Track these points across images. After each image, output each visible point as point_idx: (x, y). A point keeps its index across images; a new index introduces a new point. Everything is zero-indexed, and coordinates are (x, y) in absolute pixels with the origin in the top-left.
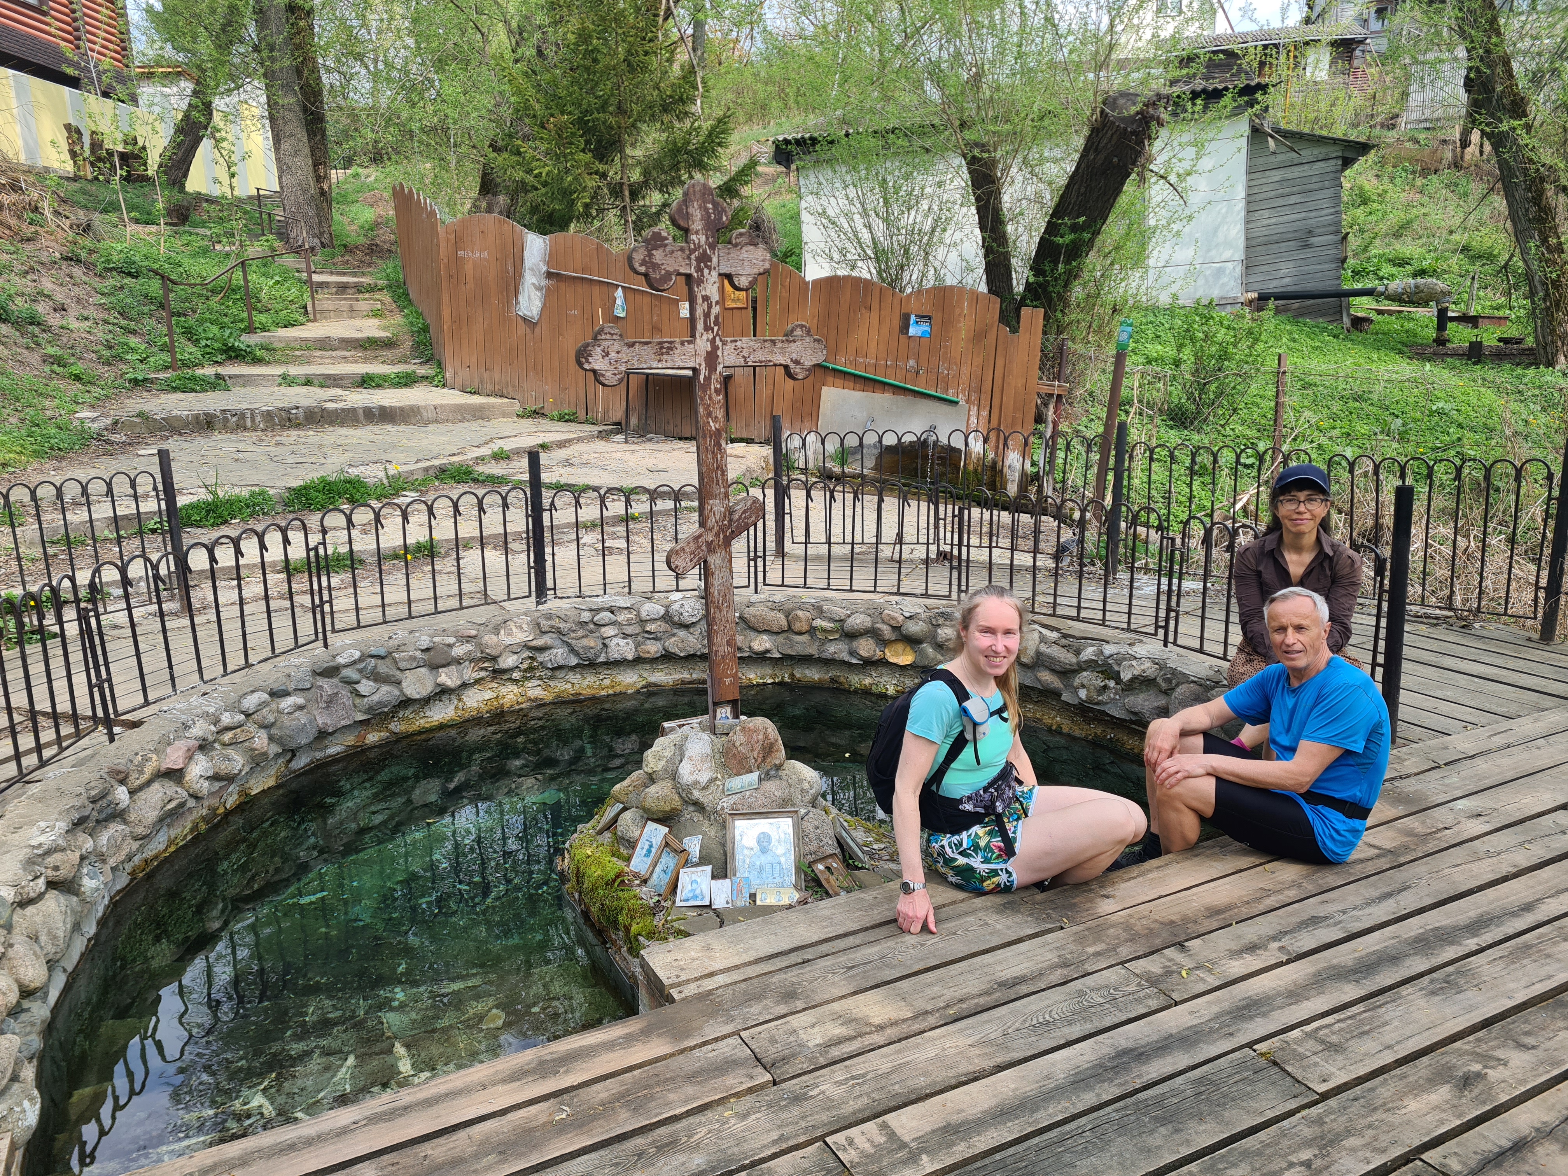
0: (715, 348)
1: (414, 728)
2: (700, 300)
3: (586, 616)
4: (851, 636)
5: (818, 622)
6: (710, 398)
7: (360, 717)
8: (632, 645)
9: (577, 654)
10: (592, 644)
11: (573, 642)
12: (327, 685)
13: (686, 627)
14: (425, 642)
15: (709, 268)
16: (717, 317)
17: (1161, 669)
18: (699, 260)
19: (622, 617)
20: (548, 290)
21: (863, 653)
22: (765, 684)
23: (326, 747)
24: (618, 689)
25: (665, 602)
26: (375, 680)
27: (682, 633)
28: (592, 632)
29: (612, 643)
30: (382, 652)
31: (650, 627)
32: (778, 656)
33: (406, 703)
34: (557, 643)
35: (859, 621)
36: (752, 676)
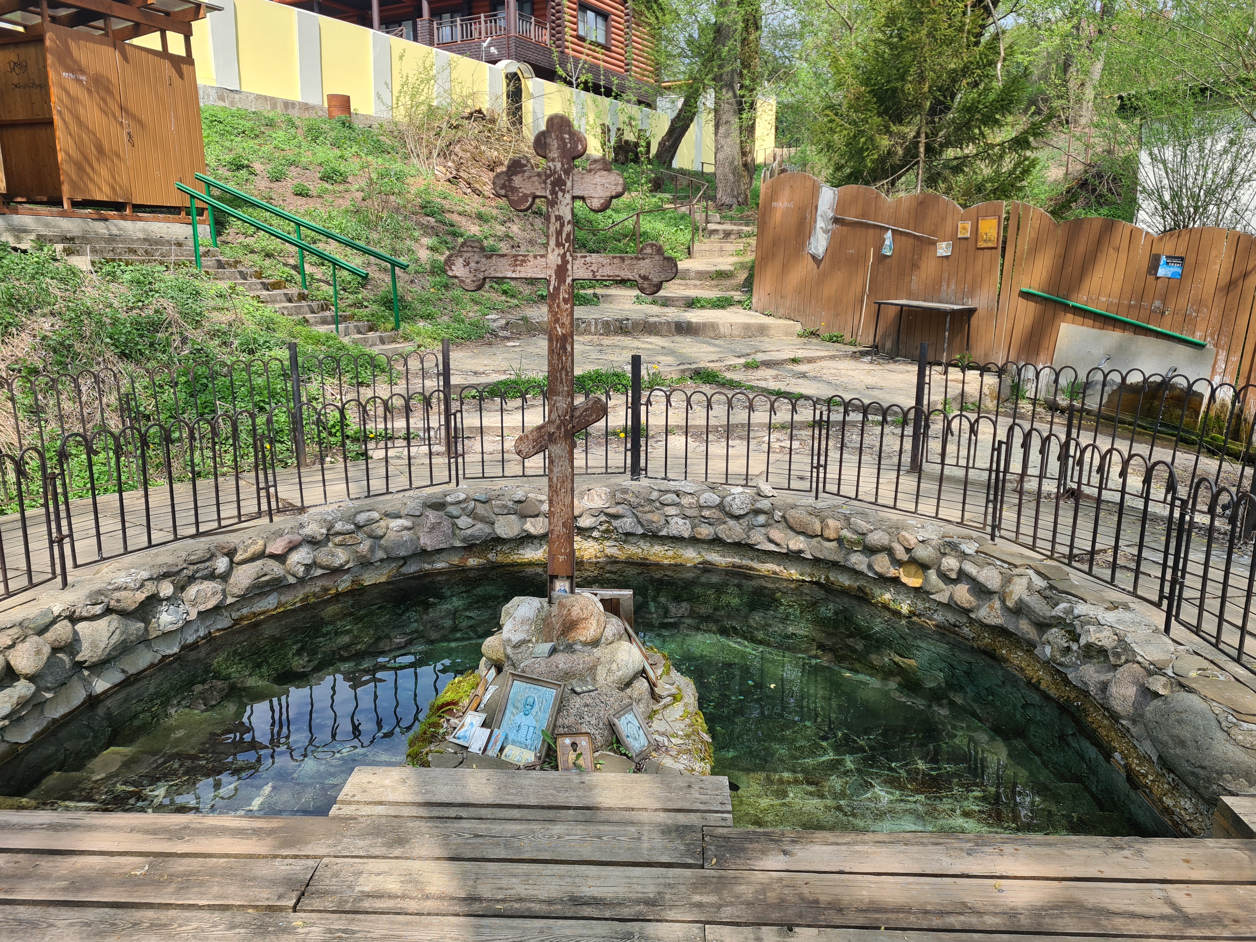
0: (565, 262)
1: (508, 560)
2: (553, 220)
3: (655, 495)
4: (871, 551)
5: (846, 533)
6: (558, 306)
7: (458, 544)
8: (689, 526)
9: (642, 526)
10: (655, 519)
11: (640, 515)
12: (432, 516)
13: (738, 518)
14: (519, 495)
15: (564, 191)
16: (568, 235)
17: (1120, 641)
18: (554, 184)
19: (685, 501)
20: (834, 233)
21: (878, 569)
22: (804, 581)
23: (433, 562)
24: (679, 561)
25: (722, 494)
26: (474, 519)
27: (732, 523)
28: (657, 509)
29: (673, 521)
30: (483, 498)
31: (706, 513)
32: (810, 557)
33: (498, 540)
34: (629, 513)
35: (877, 538)
36: (793, 572)
